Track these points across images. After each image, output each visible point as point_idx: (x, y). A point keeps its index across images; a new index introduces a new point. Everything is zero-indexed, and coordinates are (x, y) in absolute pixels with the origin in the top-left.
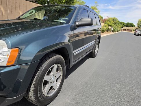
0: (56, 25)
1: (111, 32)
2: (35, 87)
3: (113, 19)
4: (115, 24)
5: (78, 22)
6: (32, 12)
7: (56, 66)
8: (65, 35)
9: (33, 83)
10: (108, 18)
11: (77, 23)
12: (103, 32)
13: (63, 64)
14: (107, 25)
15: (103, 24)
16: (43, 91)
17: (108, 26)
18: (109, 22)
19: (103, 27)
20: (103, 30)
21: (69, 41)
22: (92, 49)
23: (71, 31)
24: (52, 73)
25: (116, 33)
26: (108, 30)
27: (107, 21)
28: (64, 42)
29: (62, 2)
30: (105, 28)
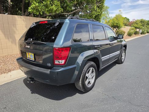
1: (140, 34)
3: (141, 21)
4: (143, 25)
10: (134, 21)
12: (130, 36)
17: (135, 29)
18: (136, 24)
19: (130, 30)
20: (130, 34)
25: (146, 34)
26: (136, 33)
27: (134, 23)
30: (132, 31)
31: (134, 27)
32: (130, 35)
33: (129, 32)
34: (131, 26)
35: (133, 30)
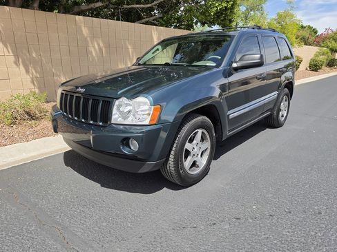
0: (199, 73)
2: (175, 155)
5: (236, 62)
6: (158, 50)
7: (200, 131)
8: (212, 85)
9: (174, 149)
10: (331, 32)
11: (235, 65)
12: (316, 70)
13: (211, 131)
14: (328, 50)
15: (317, 48)
16: (184, 163)
17: (330, 54)
18: (333, 42)
19: (316, 56)
20: (316, 65)
21: (220, 95)
22: (272, 110)
23: (226, 78)
24: (194, 142)
26: (332, 64)
27: (329, 38)
28: (211, 97)
29: (207, 14)
30: (322, 58)
31: (328, 47)
32: (315, 67)
33: (312, 60)
34: (320, 46)
35: (325, 57)
